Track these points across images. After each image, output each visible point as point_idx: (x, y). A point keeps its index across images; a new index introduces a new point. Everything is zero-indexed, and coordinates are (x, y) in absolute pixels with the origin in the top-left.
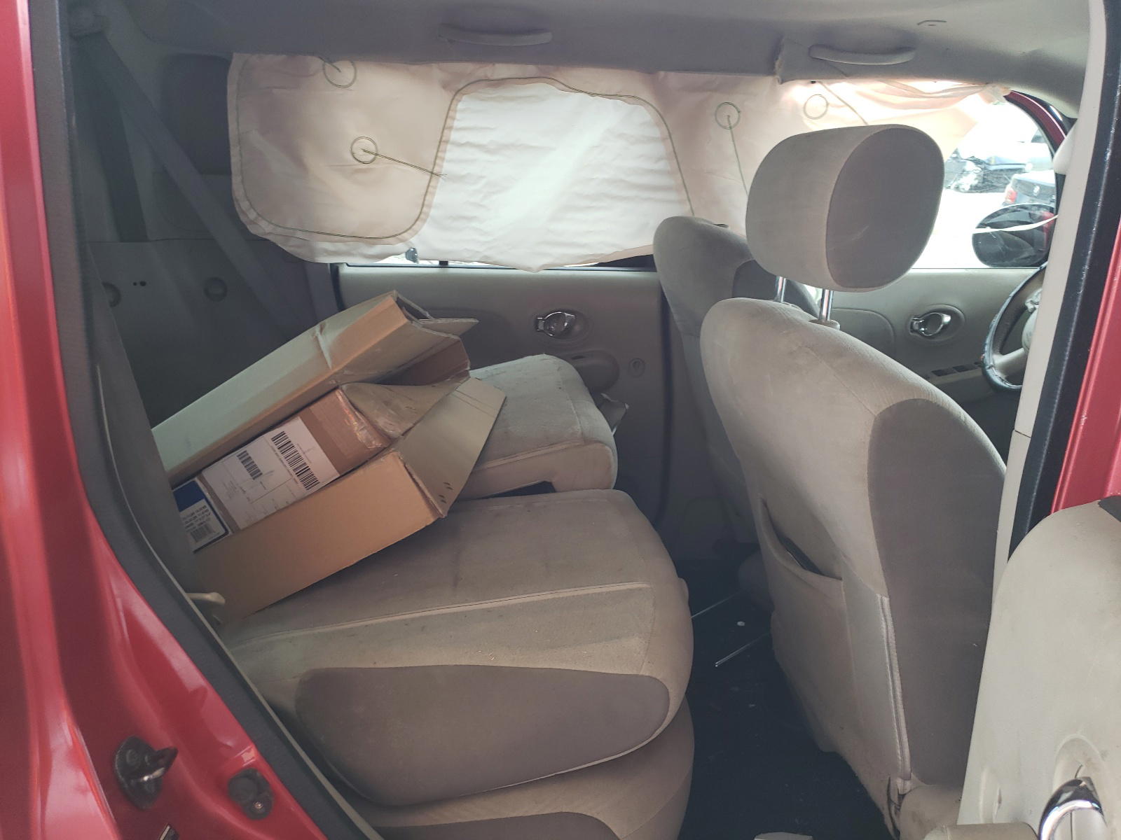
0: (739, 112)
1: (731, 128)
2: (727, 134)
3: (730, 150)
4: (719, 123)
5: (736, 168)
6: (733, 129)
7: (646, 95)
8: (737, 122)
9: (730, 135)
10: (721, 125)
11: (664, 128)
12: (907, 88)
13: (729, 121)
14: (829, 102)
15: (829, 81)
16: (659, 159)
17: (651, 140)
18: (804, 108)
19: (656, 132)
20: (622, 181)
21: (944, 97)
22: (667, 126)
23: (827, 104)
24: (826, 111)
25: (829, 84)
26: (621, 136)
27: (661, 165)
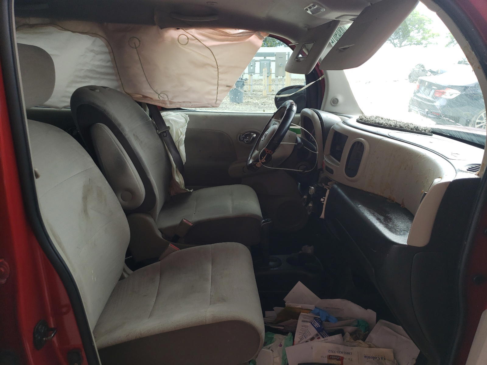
0: (140, 41)
1: (136, 48)
2: (135, 51)
3: (137, 58)
4: (130, 46)
5: (139, 65)
6: (137, 49)
7: (101, 33)
8: (139, 46)
9: (136, 51)
10: (131, 47)
11: (110, 48)
12: (223, 32)
13: (135, 45)
14: (189, 37)
15: (187, 28)
16: (109, 61)
17: (105, 53)
18: (178, 40)
19: (106, 50)
20: (94, 71)
21: (238, 36)
22: (111, 46)
23: (188, 38)
24: (188, 42)
25: (186, 30)
26: (92, 51)
27: (109, 64)
